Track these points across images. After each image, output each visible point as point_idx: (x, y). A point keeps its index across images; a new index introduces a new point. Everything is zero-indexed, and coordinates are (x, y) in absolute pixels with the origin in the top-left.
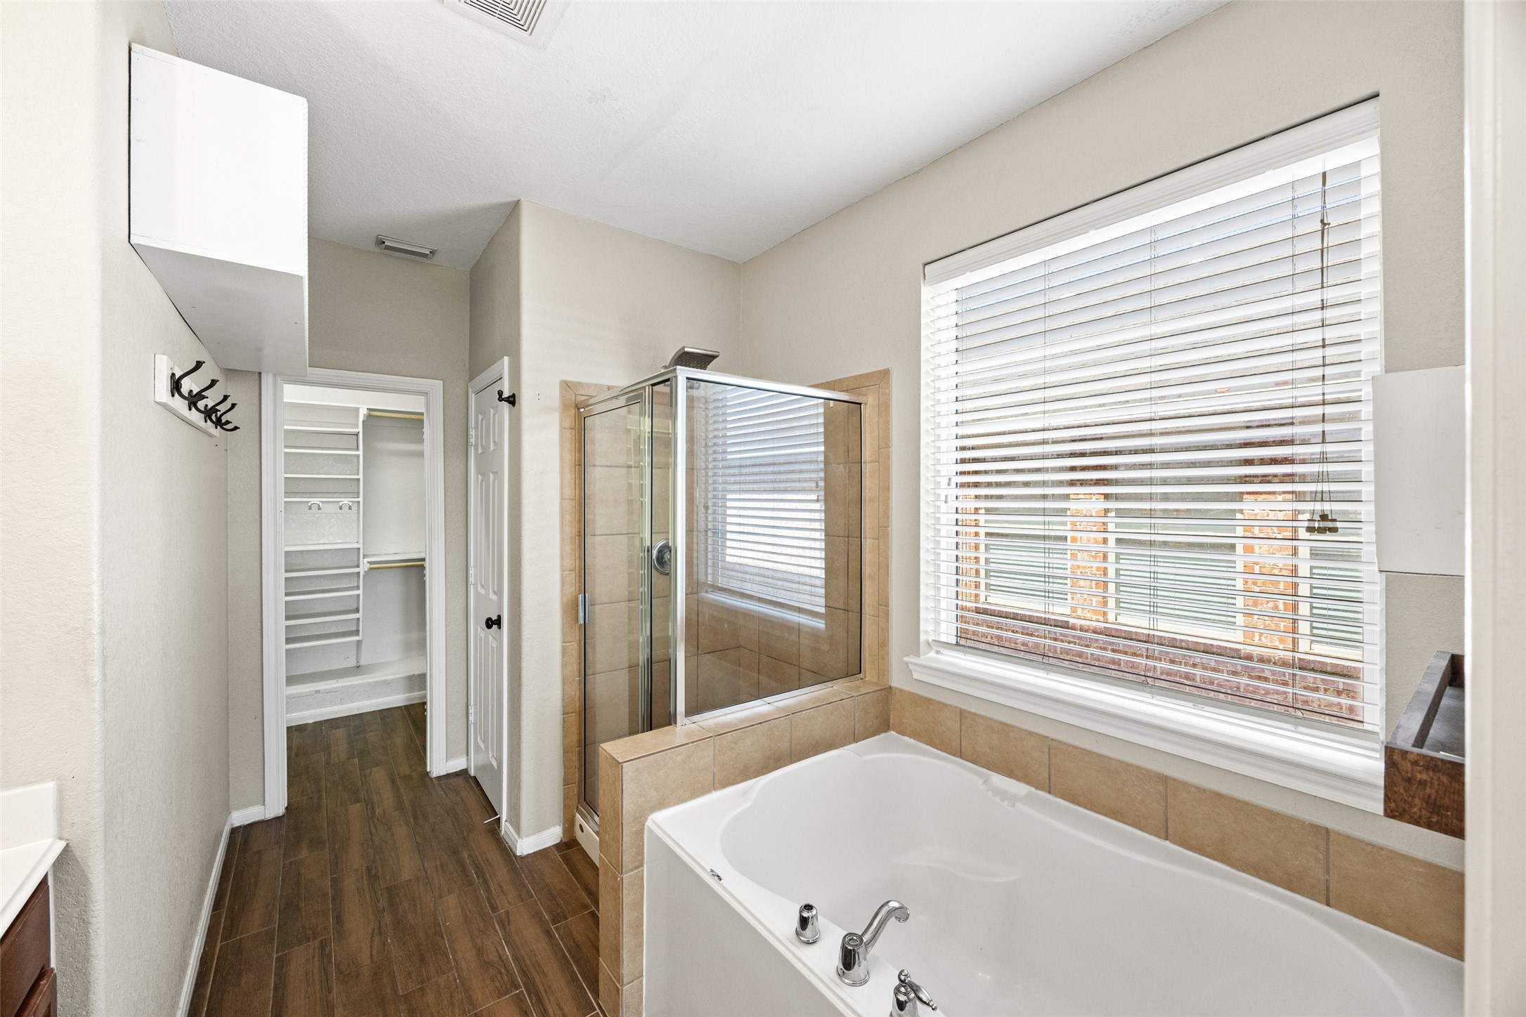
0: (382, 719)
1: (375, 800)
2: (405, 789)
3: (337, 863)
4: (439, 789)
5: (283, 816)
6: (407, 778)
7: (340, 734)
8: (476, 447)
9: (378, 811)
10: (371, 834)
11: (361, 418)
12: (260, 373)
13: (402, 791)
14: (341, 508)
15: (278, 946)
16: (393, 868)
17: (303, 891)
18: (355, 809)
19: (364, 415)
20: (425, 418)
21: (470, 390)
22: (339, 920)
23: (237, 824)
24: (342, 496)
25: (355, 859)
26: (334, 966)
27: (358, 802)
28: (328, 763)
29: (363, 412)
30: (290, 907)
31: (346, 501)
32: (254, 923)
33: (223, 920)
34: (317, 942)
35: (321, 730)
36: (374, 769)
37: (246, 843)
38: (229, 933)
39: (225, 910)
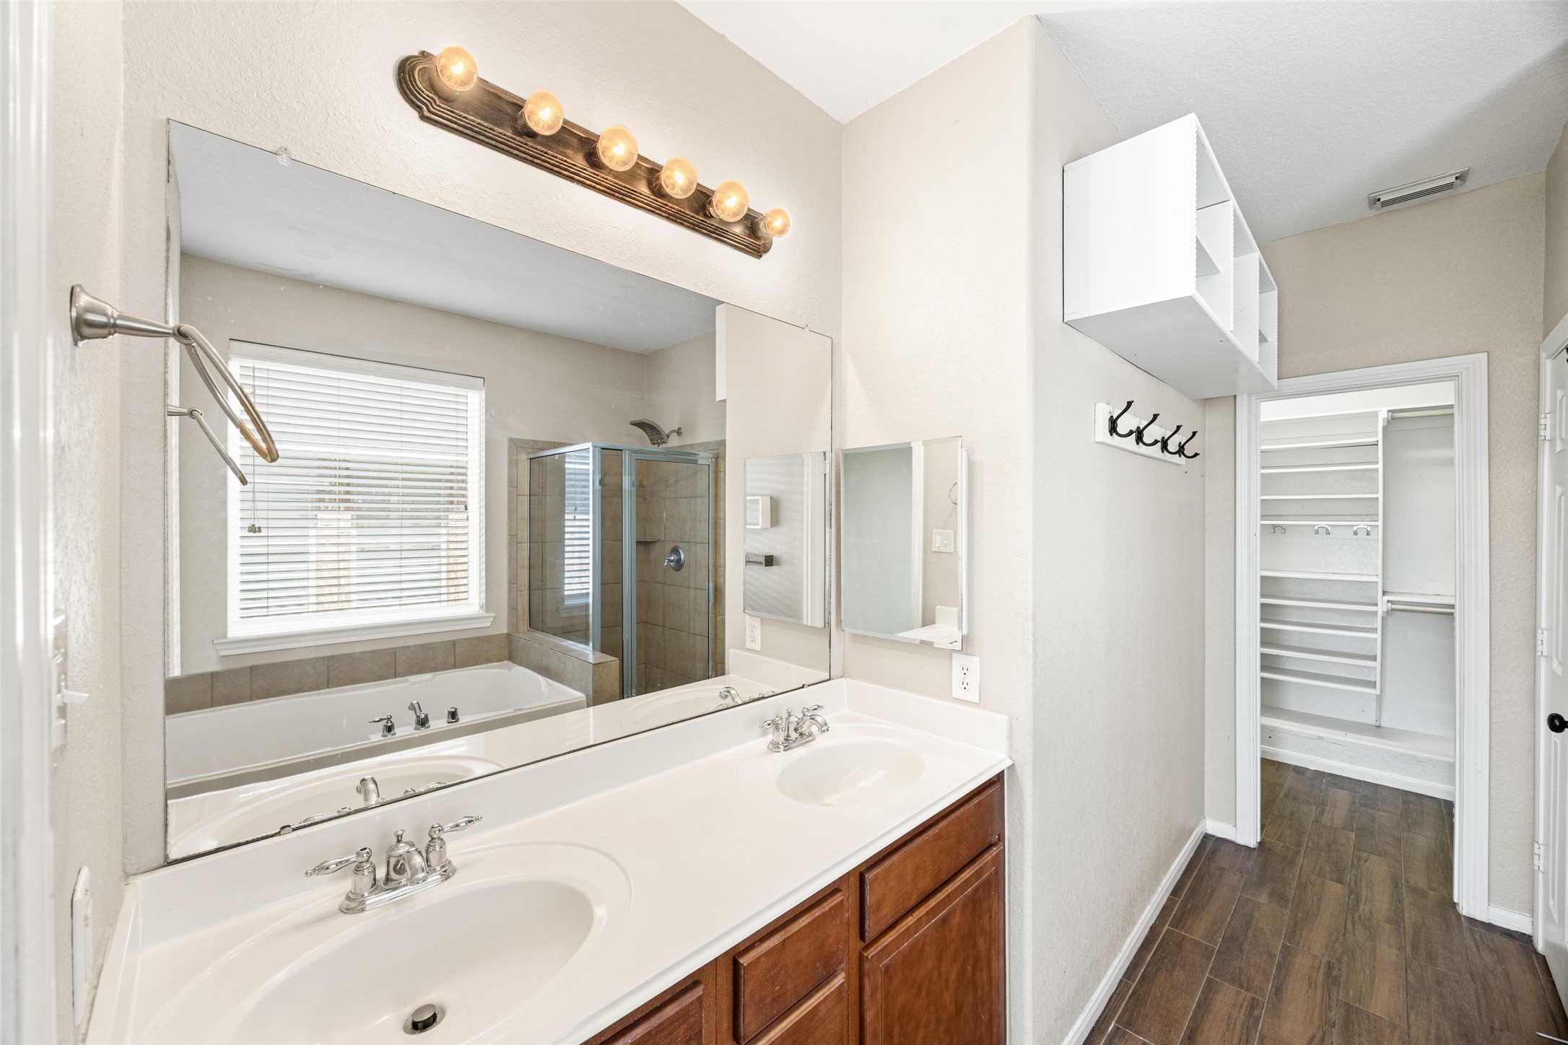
0: (1404, 803)
1: (1364, 893)
2: (1411, 904)
3: (1294, 932)
4: (1467, 935)
5: (1254, 849)
6: (1419, 893)
7: (1342, 796)
8: (1552, 441)
9: (1363, 909)
10: (1345, 929)
11: (1381, 424)
12: (1235, 396)
13: (1406, 903)
14: (1356, 533)
15: (1212, 968)
16: (1361, 987)
17: (1250, 934)
18: (1334, 890)
19: (1384, 419)
20: (1455, 411)
21: (1543, 355)
22: (1278, 991)
23: (1210, 832)
24: (1357, 518)
25: (1316, 941)
26: (1258, 1035)
27: (1341, 884)
28: (1317, 821)
29: (1383, 415)
30: (1233, 942)
31: (1362, 525)
32: (1198, 931)
33: (1176, 908)
34: (1249, 995)
35: (1321, 782)
36: (1373, 857)
37: (1214, 852)
38: (1178, 922)
39: (1180, 900)
